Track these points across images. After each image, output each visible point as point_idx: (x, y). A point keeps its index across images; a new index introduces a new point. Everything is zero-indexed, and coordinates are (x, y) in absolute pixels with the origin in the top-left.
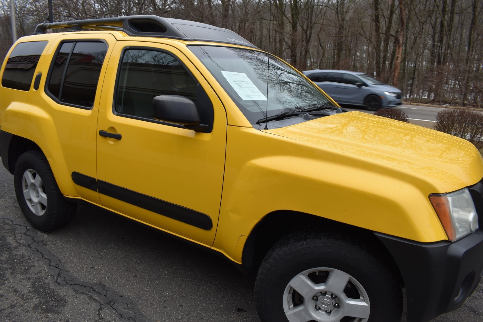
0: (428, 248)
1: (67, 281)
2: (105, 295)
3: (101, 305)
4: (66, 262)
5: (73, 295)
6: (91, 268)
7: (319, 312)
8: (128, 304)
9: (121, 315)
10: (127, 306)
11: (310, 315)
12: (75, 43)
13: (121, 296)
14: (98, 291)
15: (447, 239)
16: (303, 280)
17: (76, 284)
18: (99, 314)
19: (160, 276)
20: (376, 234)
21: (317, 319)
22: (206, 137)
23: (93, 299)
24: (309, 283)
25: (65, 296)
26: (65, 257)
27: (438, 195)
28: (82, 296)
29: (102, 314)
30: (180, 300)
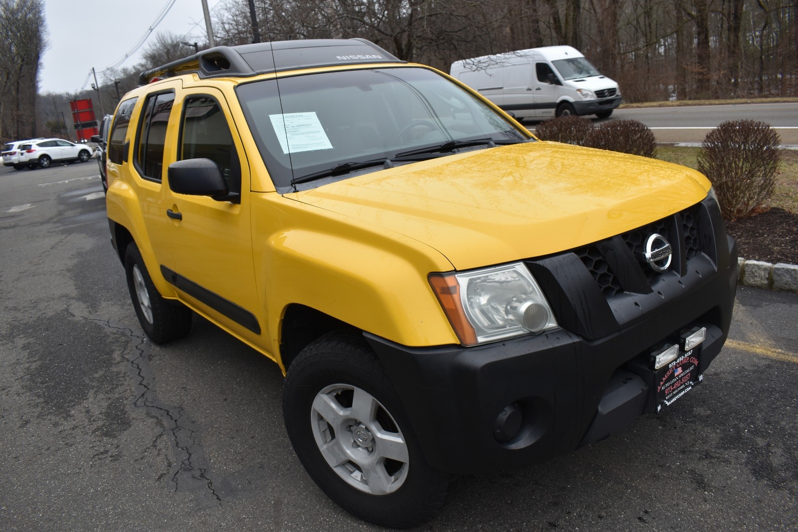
0: (416, 355)
1: (147, 403)
2: (176, 421)
3: (165, 430)
4: (159, 381)
5: (142, 419)
6: (184, 388)
7: (359, 450)
8: (193, 432)
9: (178, 444)
10: (191, 434)
11: (344, 453)
12: (156, 96)
13: (193, 422)
14: (172, 416)
15: (459, 343)
16: (325, 402)
17: (153, 407)
18: (155, 441)
19: (255, 400)
20: (364, 334)
21: (353, 458)
22: (237, 209)
23: (160, 424)
24: (333, 405)
25: (133, 419)
26: (162, 374)
27: (440, 275)
28: (151, 420)
29: (158, 441)
30: (256, 430)
